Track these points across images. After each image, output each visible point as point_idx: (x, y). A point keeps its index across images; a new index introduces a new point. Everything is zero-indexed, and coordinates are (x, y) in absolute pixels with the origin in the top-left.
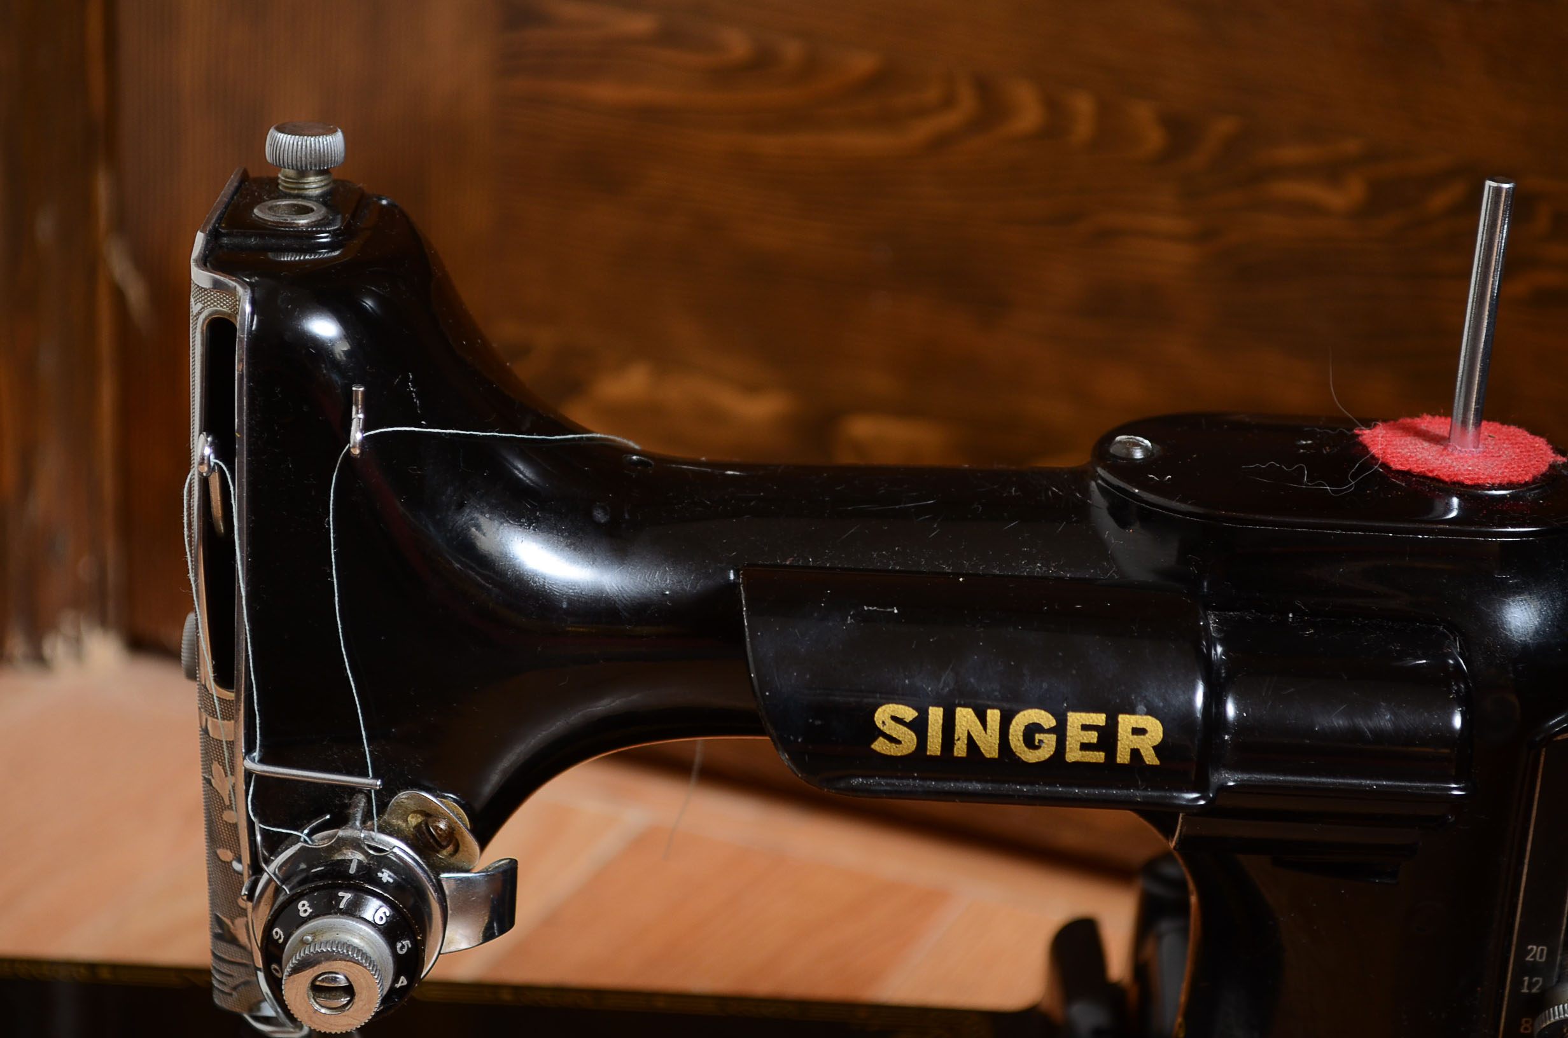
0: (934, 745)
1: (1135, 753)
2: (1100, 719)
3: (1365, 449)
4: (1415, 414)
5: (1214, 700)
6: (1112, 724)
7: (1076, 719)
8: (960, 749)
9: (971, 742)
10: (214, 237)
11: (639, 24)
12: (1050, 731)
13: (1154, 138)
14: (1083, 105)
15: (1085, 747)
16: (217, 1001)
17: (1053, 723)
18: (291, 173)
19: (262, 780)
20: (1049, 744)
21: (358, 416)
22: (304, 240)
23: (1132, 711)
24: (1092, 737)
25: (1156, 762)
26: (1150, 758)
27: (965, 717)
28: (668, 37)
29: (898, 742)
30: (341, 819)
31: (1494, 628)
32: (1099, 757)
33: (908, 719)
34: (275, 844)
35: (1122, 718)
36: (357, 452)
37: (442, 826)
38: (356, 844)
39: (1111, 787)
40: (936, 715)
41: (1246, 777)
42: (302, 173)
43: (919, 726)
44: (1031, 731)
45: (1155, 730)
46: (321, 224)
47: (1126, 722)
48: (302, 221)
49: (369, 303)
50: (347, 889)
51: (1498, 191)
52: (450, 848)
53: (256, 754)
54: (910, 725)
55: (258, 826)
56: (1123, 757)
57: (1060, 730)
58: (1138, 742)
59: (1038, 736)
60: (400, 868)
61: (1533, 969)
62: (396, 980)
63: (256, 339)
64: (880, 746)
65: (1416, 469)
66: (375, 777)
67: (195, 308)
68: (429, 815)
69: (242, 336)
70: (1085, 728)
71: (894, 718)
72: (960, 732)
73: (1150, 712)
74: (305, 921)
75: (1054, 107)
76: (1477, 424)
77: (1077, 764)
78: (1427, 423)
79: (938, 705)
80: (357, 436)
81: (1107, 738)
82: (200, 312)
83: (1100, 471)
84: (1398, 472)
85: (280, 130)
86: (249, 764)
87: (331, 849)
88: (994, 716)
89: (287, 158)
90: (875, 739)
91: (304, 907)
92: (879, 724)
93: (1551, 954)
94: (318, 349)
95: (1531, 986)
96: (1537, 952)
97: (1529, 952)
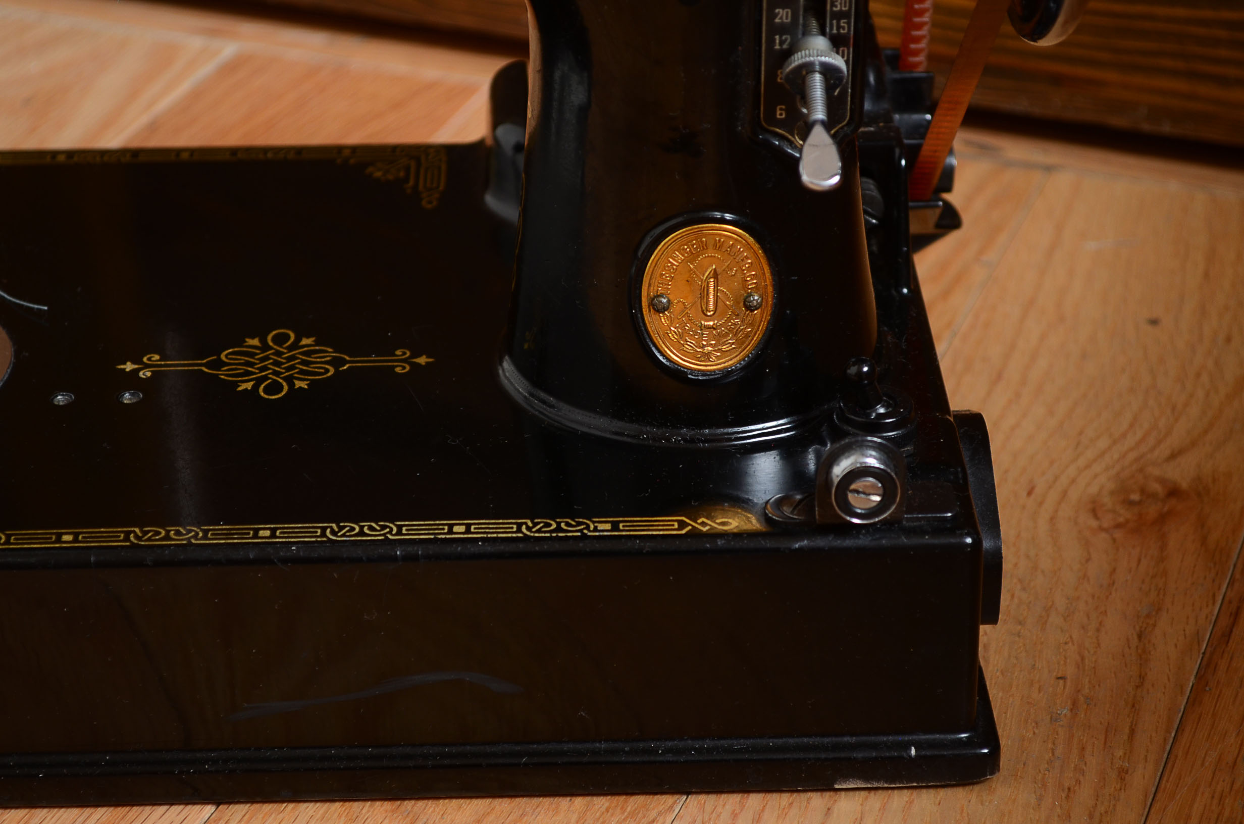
61: (782, 29)
93: (793, 15)
95: (781, 43)
96: (783, 15)
97: (776, 15)
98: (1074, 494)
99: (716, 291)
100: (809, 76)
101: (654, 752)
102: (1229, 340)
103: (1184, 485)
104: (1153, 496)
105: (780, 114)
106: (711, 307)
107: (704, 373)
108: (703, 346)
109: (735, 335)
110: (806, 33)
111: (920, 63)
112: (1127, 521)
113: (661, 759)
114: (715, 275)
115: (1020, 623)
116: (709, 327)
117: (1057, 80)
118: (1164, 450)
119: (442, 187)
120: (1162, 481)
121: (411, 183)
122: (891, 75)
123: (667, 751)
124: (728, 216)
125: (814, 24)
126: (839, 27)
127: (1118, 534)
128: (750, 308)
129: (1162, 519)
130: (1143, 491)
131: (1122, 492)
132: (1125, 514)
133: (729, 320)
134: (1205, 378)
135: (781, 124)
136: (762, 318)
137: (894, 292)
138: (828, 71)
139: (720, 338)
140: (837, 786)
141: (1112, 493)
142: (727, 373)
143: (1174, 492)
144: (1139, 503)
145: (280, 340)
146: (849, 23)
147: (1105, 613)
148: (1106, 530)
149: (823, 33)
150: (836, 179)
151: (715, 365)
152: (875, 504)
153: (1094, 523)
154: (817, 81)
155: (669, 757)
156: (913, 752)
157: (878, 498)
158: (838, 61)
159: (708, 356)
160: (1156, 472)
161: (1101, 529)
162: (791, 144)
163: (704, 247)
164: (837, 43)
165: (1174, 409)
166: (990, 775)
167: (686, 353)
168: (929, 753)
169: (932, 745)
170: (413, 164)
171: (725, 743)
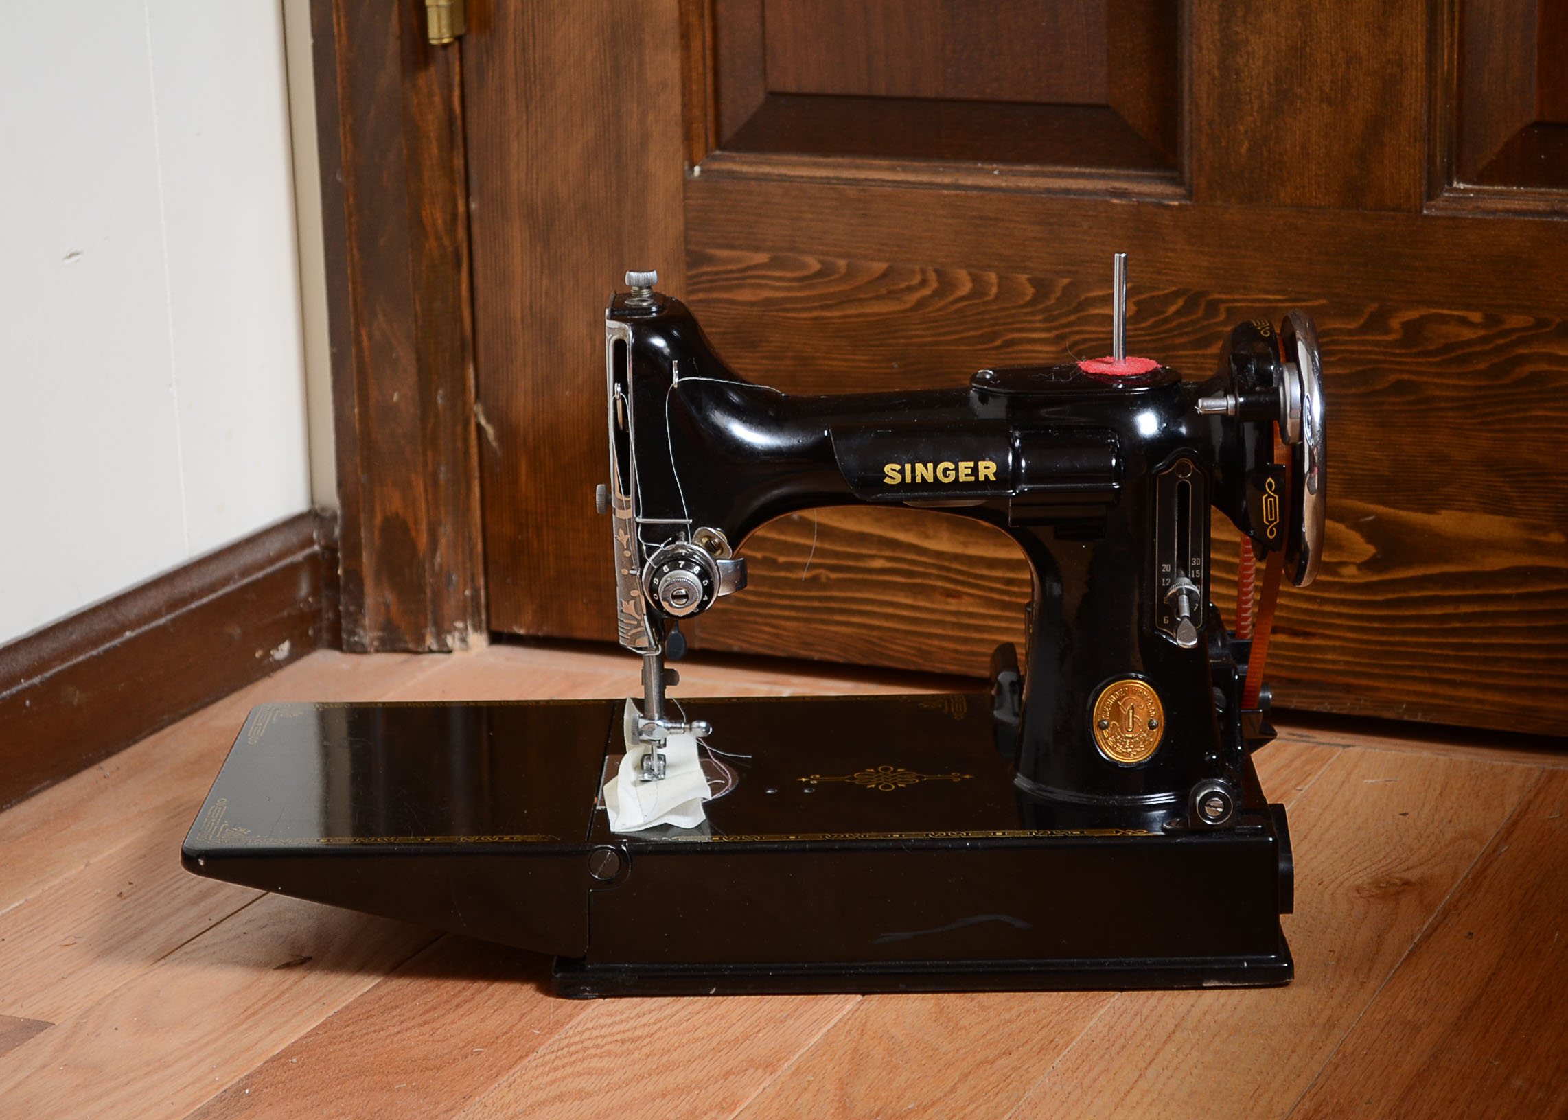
0: (908, 480)
1: (986, 476)
2: (972, 464)
3: (1080, 368)
4: (1105, 356)
5: (1017, 460)
6: (976, 466)
7: (962, 465)
8: (918, 480)
9: (922, 477)
10: (612, 311)
11: (762, 258)
12: (953, 470)
13: (1030, 291)
14: (993, 277)
15: (966, 475)
16: (621, 643)
17: (953, 467)
18: (637, 288)
19: (644, 525)
20: (952, 475)
21: (675, 372)
22: (647, 311)
23: (984, 460)
24: (969, 471)
25: (994, 479)
26: (992, 478)
27: (919, 466)
28: (775, 263)
29: (894, 478)
30: (676, 539)
31: (1132, 429)
32: (972, 479)
33: (897, 469)
34: (651, 550)
35: (980, 463)
36: (676, 386)
37: (716, 541)
38: (683, 547)
39: (977, 490)
40: (908, 467)
41: (1032, 486)
42: (641, 288)
43: (902, 472)
44: (945, 470)
45: (993, 467)
46: (652, 305)
47: (981, 464)
48: (645, 304)
49: (675, 333)
50: (682, 560)
51: (1120, 257)
52: (719, 552)
53: (641, 516)
54: (899, 472)
55: (644, 544)
56: (981, 478)
57: (956, 469)
58: (986, 472)
59: (948, 473)
60: (703, 557)
61: (1166, 575)
62: (703, 597)
63: (634, 346)
64: (887, 480)
65: (1098, 372)
66: (689, 518)
67: (608, 336)
68: (710, 537)
69: (629, 347)
70: (966, 468)
71: (892, 469)
72: (918, 473)
73: (991, 460)
74: (666, 573)
75: (975, 279)
76: (1124, 357)
77: (964, 482)
78: (1107, 359)
79: (908, 463)
80: (676, 380)
81: (975, 470)
82: (610, 339)
83: (974, 384)
84: (1091, 374)
85: (631, 271)
86: (637, 520)
87: (673, 550)
88: (930, 465)
89: (635, 282)
90: (885, 478)
91: (666, 569)
92: (886, 472)
93: (1172, 568)
94: (657, 351)
95: (1166, 582)
96: (1166, 568)
97: (1163, 567)
98: (1346, 884)
99: (1133, 717)
100: (1180, 598)
101: (1103, 964)
102: (1450, 821)
103: (1413, 880)
104: (1395, 885)
105: (1166, 621)
106: (1131, 726)
107: (1127, 764)
108: (1126, 749)
109: (1144, 742)
110: (1178, 576)
111: (1247, 634)
112: (1377, 894)
113: (1107, 968)
114: (1133, 708)
115: (1310, 932)
116: (1129, 738)
117: (1348, 688)
118: (1404, 866)
119: (965, 711)
120: (1400, 879)
121: (947, 708)
122: (1230, 641)
123: (1110, 964)
124: (1140, 676)
125: (1183, 573)
126: (1195, 574)
127: (1371, 899)
128: (1152, 728)
129: (1398, 893)
130: (1388, 883)
131: (1376, 883)
132: (1376, 891)
133: (1140, 734)
134: (1433, 838)
135: (1166, 626)
136: (1157, 734)
137: (1234, 749)
138: (1190, 592)
139: (1136, 744)
140: (1204, 985)
141: (1369, 884)
142: (1139, 764)
143: (1407, 883)
144: (1385, 887)
145: (885, 769)
146: (1200, 572)
147: (1360, 928)
148: (1364, 898)
149: (1187, 576)
150: (1194, 642)
151: (1133, 759)
152: (1218, 814)
153: (1358, 895)
154: (1184, 599)
155: (1112, 967)
156: (1246, 964)
157: (1221, 810)
158: (1195, 588)
159: (1129, 754)
160: (1398, 875)
161: (1361, 897)
162: (1172, 637)
163: (1127, 693)
164: (1195, 581)
165: (1411, 850)
166: (1289, 978)
167: (1117, 753)
168: (1254, 966)
169: (1256, 961)
170: (946, 702)
171: (1142, 960)
